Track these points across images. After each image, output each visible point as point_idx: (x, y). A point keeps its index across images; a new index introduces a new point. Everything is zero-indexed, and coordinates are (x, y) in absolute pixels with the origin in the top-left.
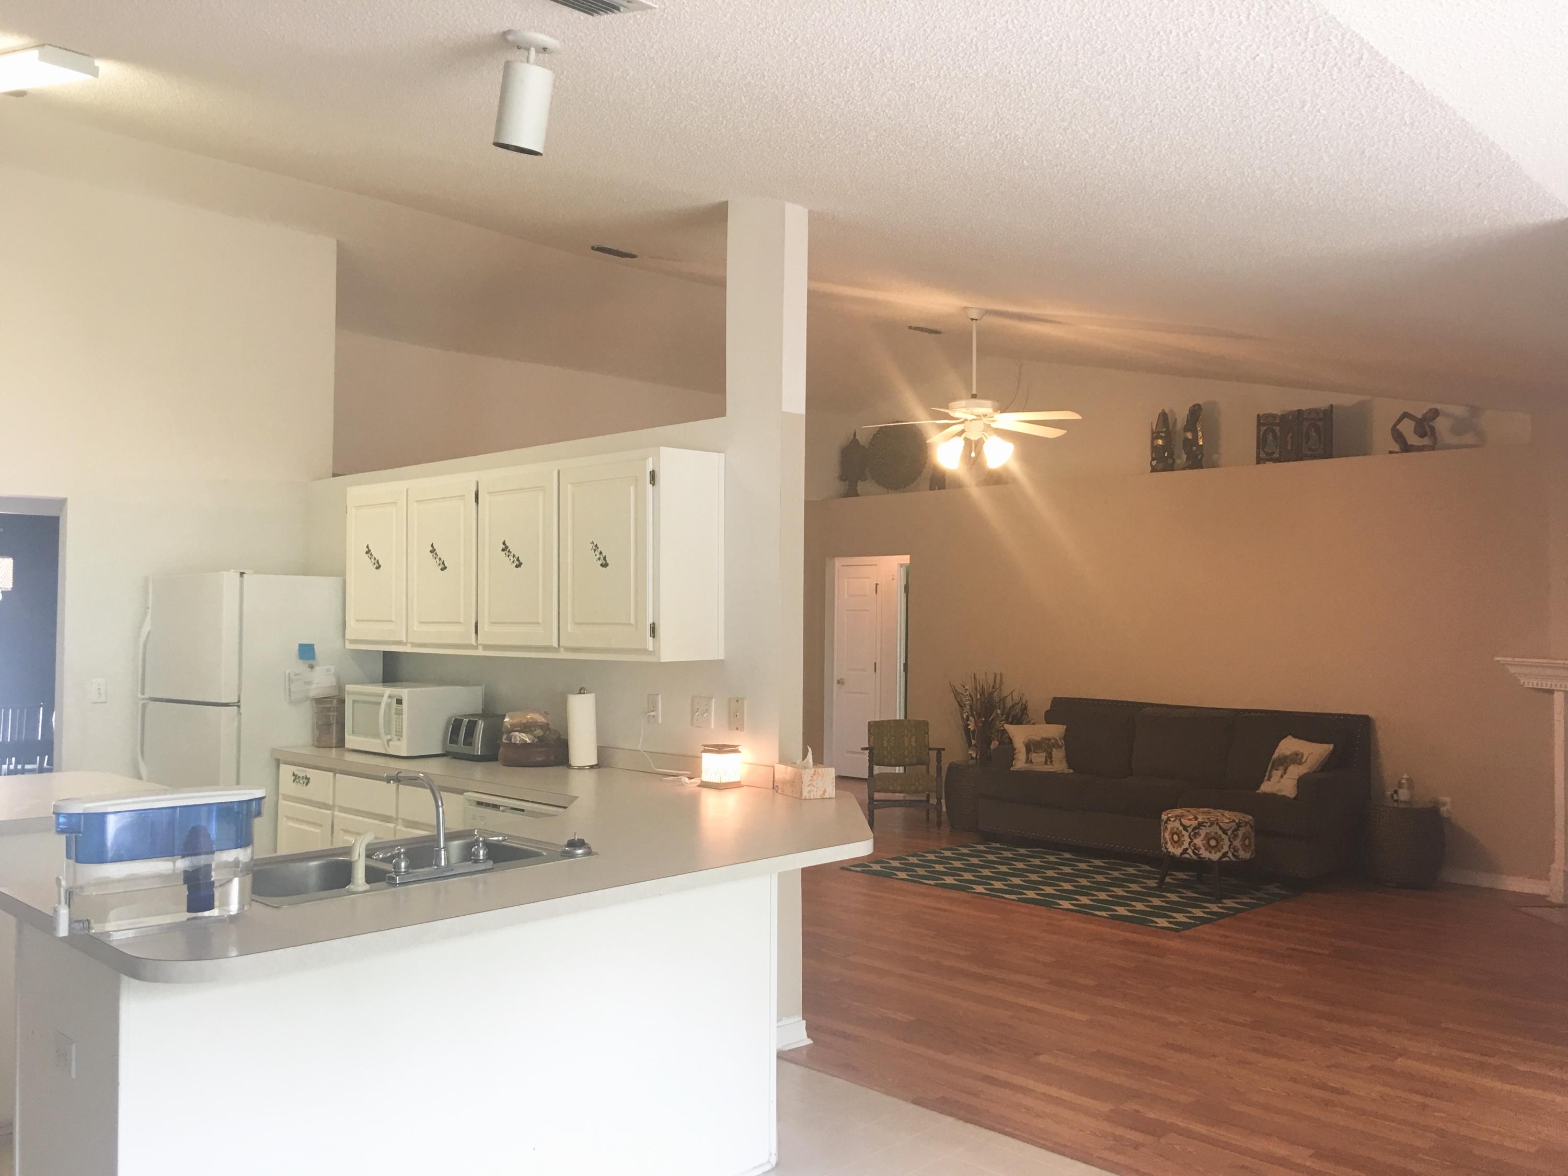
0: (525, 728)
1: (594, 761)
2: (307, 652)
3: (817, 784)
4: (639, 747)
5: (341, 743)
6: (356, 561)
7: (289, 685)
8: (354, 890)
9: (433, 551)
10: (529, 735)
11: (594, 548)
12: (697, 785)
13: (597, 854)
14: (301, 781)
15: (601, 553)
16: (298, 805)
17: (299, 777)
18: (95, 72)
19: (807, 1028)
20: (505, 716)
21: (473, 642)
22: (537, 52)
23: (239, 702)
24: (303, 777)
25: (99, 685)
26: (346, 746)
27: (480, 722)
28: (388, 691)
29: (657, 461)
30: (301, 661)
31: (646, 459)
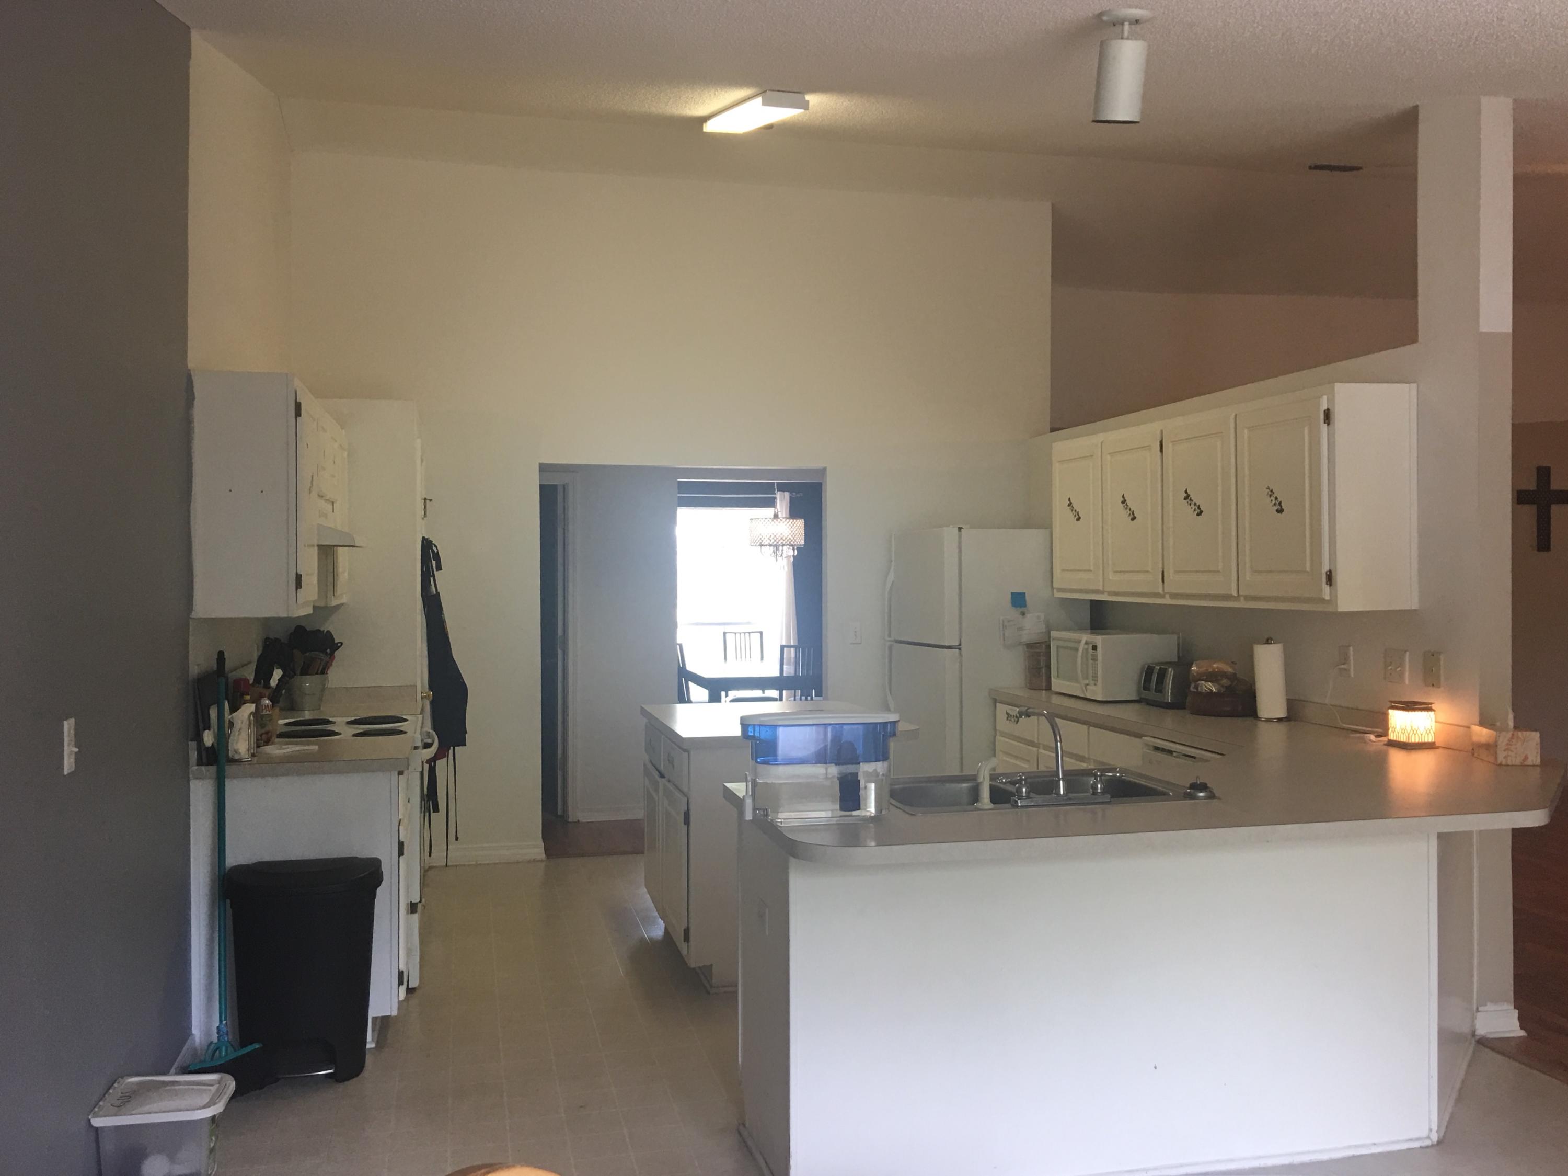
0: (1212, 677)
1: (1282, 714)
2: (1018, 600)
3: (1516, 748)
4: (1327, 701)
5: (1048, 688)
6: (1060, 514)
7: (1004, 630)
8: (981, 808)
9: (1124, 502)
10: (1215, 684)
11: (1270, 493)
12: (1382, 743)
13: (1219, 798)
14: (1013, 720)
15: (1276, 498)
16: (1015, 743)
17: (1011, 716)
18: (805, 105)
19: (1519, 1018)
20: (1192, 664)
21: (1160, 591)
22: (1131, 24)
23: (960, 645)
24: (1014, 716)
25: (856, 628)
26: (1053, 689)
27: (1170, 670)
28: (1085, 637)
29: (1331, 400)
30: (1014, 608)
31: (1320, 397)
